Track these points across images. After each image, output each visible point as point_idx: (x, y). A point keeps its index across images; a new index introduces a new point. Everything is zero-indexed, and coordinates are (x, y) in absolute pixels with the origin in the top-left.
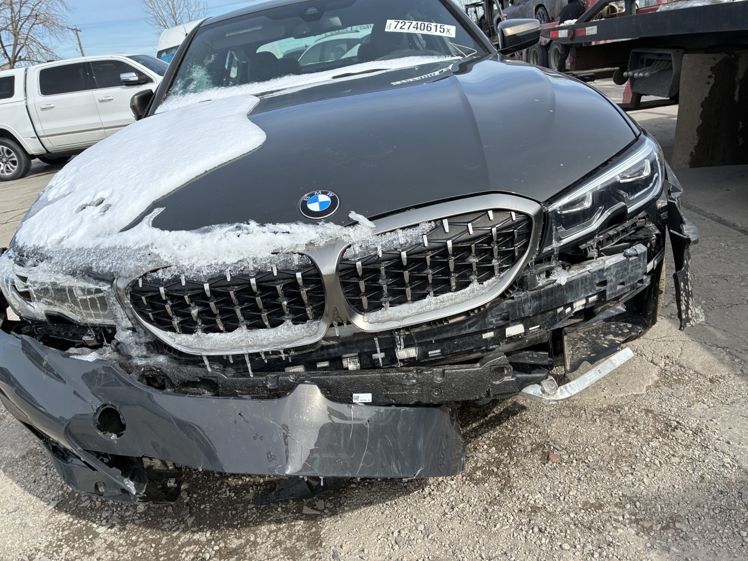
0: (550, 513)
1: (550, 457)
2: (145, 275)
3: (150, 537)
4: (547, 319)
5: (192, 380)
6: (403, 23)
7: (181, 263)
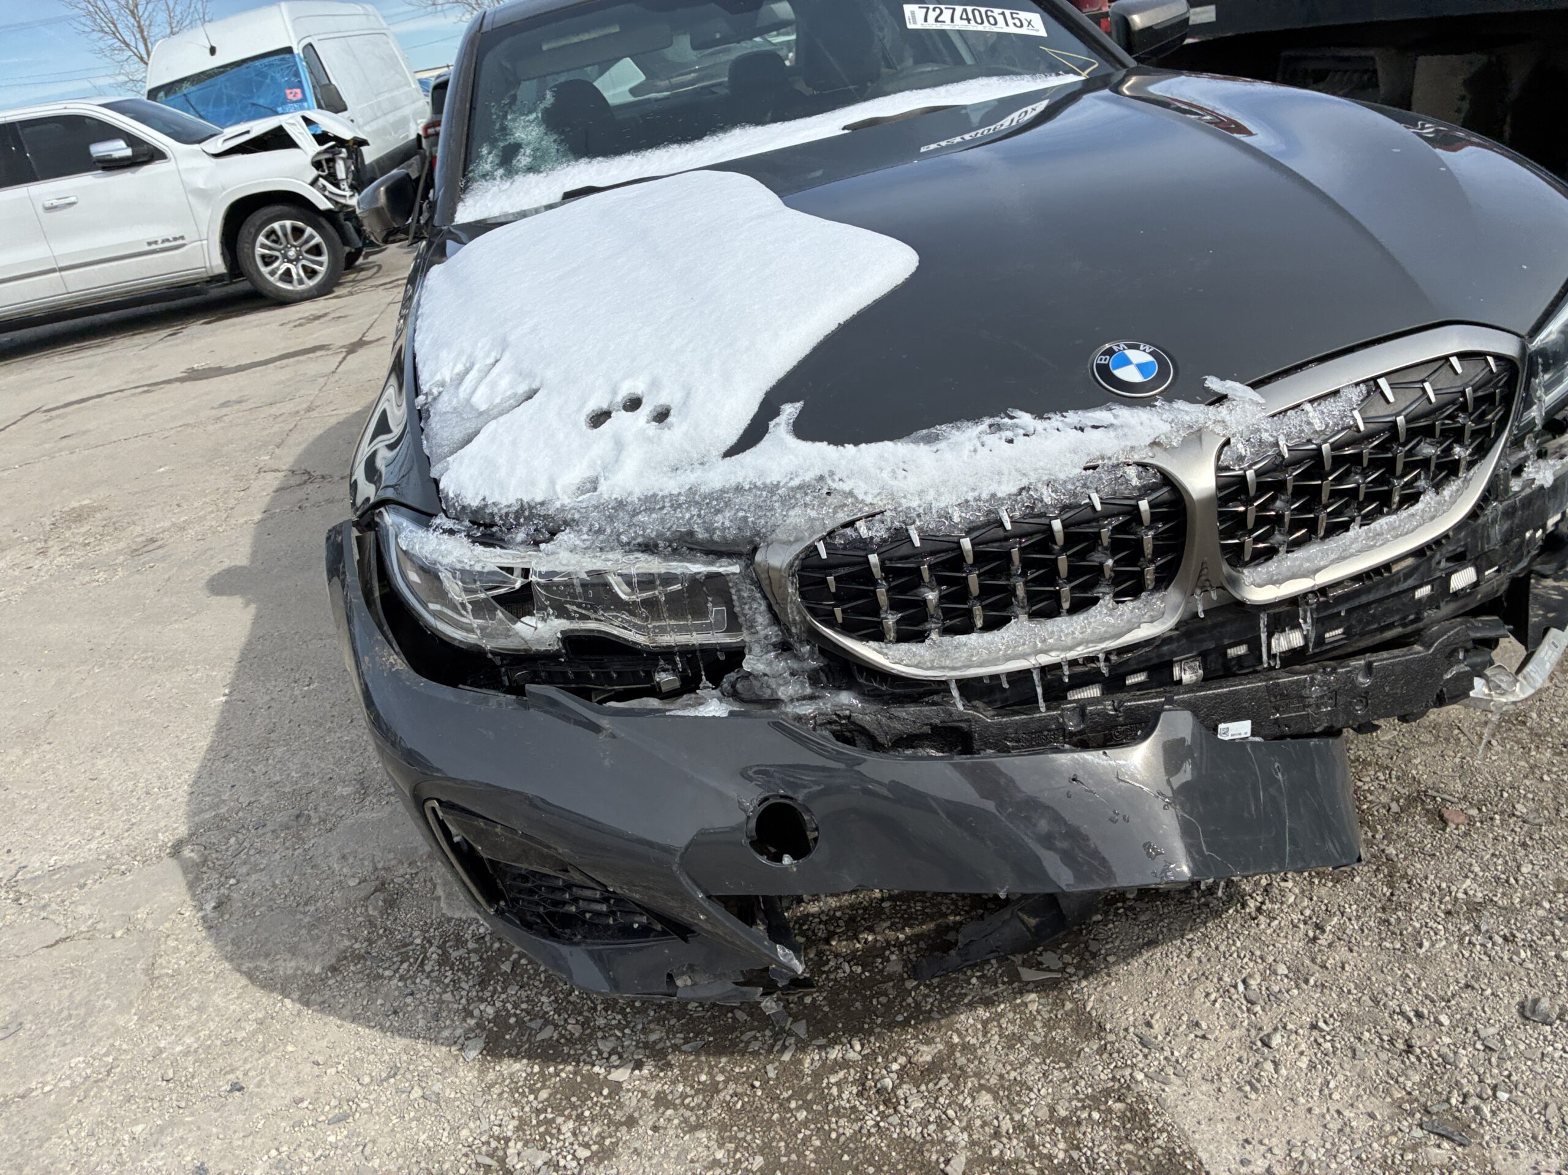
0: (1506, 909)
1: (1446, 815)
2: (831, 533)
3: (737, 1070)
4: (1511, 554)
5: (918, 732)
6: (938, 11)
7: (905, 504)
